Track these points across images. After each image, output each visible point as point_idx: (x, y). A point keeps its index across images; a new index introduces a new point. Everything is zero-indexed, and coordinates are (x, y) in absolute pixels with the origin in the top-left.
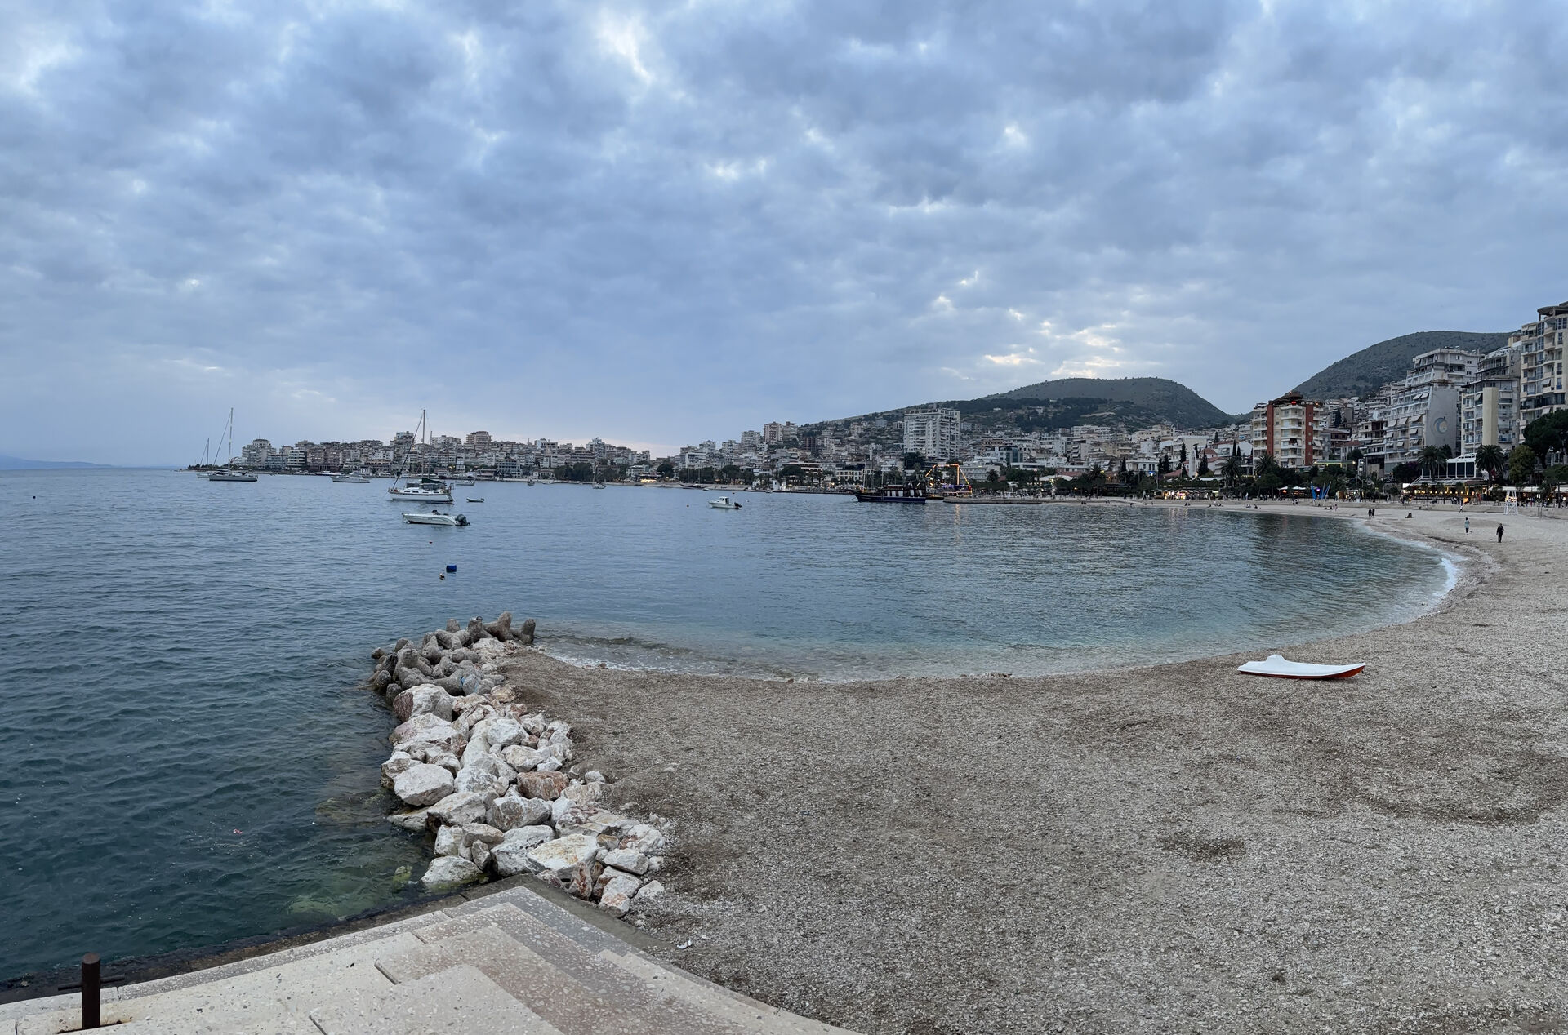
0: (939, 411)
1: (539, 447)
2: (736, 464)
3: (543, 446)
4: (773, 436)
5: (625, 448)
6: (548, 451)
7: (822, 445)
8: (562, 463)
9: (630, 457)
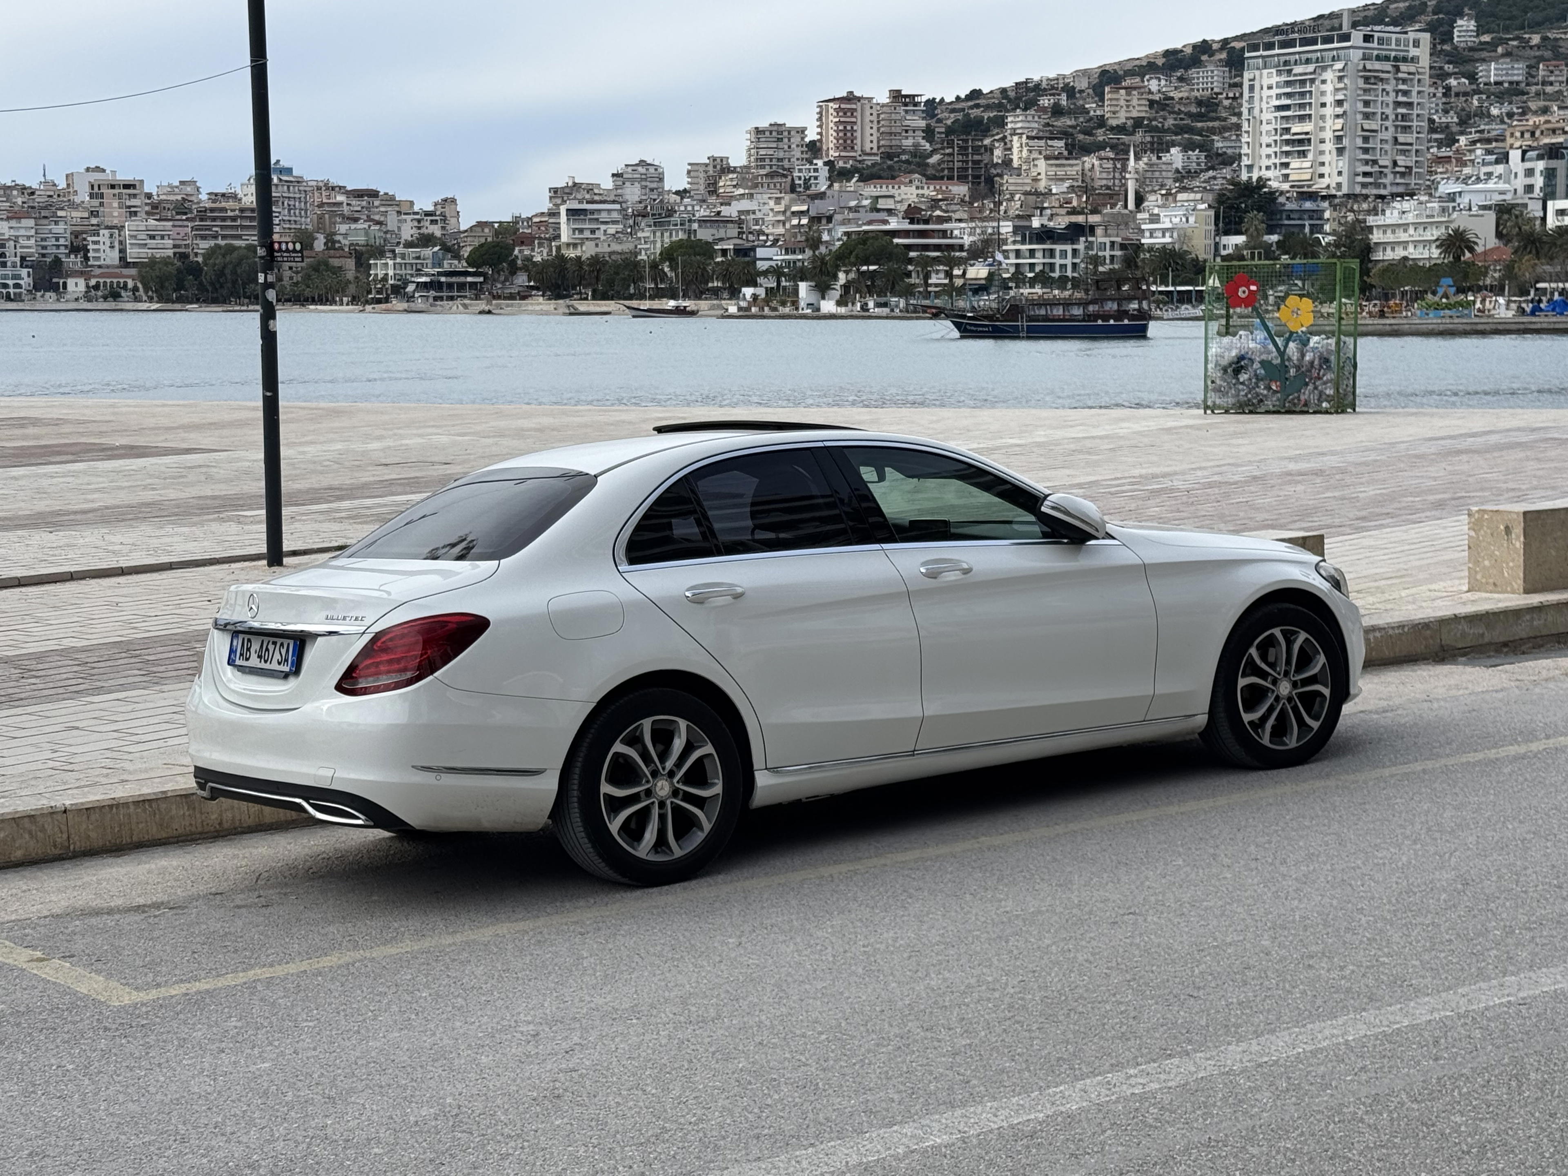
0: (1357, 37)
1: (83, 196)
2: (704, 234)
3: (96, 193)
4: (846, 139)
5: (374, 194)
6: (113, 212)
7: (1007, 163)
8: (165, 249)
9: (392, 221)
